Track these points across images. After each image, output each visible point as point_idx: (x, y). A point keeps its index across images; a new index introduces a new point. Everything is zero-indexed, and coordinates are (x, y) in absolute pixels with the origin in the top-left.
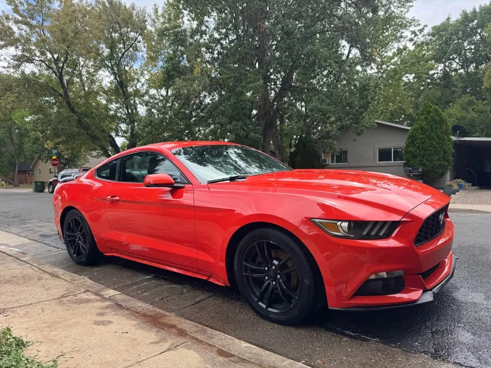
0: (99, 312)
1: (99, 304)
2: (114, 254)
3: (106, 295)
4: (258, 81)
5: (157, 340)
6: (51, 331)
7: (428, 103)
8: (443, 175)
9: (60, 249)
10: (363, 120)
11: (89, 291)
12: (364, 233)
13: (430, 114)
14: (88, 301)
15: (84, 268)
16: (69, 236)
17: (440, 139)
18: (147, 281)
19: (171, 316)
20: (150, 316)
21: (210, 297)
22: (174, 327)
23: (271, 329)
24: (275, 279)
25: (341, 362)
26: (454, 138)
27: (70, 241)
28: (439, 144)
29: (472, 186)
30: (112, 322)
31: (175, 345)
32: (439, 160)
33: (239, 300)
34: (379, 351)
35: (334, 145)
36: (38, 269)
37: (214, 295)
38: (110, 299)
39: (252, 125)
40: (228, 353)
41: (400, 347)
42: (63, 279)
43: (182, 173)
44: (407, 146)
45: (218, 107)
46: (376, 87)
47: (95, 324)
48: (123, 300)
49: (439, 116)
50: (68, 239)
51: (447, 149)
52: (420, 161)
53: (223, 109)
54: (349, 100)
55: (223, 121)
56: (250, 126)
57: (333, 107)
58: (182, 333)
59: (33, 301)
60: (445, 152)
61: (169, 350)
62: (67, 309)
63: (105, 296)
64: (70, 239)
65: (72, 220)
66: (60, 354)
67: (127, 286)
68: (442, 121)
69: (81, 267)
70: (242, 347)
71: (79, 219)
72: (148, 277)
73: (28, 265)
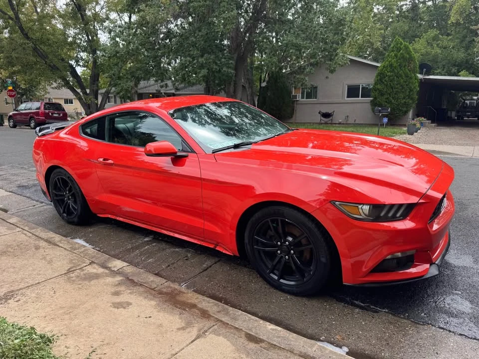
0: (113, 290)
1: (109, 280)
2: (109, 216)
3: (114, 267)
4: (232, 11)
5: (183, 325)
6: (71, 319)
7: (399, 40)
8: (406, 112)
9: (44, 204)
10: (336, 58)
11: (95, 263)
12: (382, 214)
13: (399, 51)
14: (97, 276)
15: (78, 228)
16: (56, 195)
17: (408, 77)
18: (148, 244)
19: (188, 293)
20: (166, 294)
21: (216, 263)
22: (194, 306)
23: (285, 300)
24: (288, 253)
25: (358, 337)
26: (420, 76)
27: (58, 200)
28: (405, 82)
29: (431, 123)
30: (131, 304)
31: (203, 331)
32: (404, 98)
33: (245, 266)
34: (391, 323)
35: (306, 81)
36: (31, 235)
37: (219, 261)
38: (119, 273)
39: (225, 58)
40: (256, 338)
41: (408, 318)
42: (62, 247)
43: (184, 140)
44: (376, 84)
45: (188, 38)
46: (351, 22)
47: (115, 307)
48: (134, 274)
49: (408, 54)
50: (55, 198)
51: (413, 87)
52: (386, 99)
53: (194, 40)
54: (324, 35)
55: (195, 53)
56: (223, 60)
57: (308, 42)
58: (205, 314)
59: (40, 279)
60: (411, 90)
61: (198, 337)
62: (79, 288)
63: (113, 269)
64: (58, 198)
65: (58, 179)
66: (91, 350)
67: (128, 251)
68: (411, 59)
69: (73, 227)
70: (268, 330)
71: (67, 179)
72: (146, 239)
73: (18, 229)
